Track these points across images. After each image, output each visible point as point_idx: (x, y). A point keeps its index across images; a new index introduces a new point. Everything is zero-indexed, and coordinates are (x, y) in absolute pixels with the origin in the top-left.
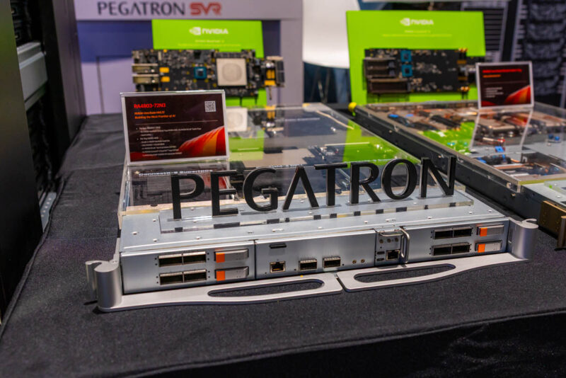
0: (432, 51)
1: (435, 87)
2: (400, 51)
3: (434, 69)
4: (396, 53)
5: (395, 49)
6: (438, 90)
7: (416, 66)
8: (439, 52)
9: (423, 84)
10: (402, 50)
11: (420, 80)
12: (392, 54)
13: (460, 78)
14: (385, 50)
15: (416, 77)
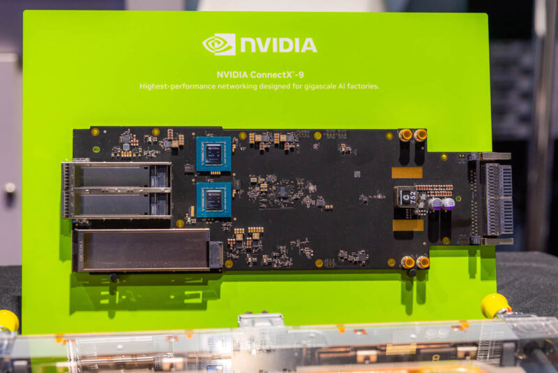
0: (306, 137)
1: (308, 252)
2: (192, 134)
3: (310, 196)
4: (180, 141)
5: (178, 130)
6: (319, 263)
7: (246, 185)
8: (331, 138)
9: (269, 243)
10: (202, 131)
11: (256, 231)
12: (165, 145)
13: (398, 226)
14: (140, 132)
15: (244, 223)
